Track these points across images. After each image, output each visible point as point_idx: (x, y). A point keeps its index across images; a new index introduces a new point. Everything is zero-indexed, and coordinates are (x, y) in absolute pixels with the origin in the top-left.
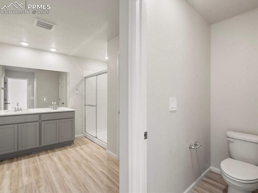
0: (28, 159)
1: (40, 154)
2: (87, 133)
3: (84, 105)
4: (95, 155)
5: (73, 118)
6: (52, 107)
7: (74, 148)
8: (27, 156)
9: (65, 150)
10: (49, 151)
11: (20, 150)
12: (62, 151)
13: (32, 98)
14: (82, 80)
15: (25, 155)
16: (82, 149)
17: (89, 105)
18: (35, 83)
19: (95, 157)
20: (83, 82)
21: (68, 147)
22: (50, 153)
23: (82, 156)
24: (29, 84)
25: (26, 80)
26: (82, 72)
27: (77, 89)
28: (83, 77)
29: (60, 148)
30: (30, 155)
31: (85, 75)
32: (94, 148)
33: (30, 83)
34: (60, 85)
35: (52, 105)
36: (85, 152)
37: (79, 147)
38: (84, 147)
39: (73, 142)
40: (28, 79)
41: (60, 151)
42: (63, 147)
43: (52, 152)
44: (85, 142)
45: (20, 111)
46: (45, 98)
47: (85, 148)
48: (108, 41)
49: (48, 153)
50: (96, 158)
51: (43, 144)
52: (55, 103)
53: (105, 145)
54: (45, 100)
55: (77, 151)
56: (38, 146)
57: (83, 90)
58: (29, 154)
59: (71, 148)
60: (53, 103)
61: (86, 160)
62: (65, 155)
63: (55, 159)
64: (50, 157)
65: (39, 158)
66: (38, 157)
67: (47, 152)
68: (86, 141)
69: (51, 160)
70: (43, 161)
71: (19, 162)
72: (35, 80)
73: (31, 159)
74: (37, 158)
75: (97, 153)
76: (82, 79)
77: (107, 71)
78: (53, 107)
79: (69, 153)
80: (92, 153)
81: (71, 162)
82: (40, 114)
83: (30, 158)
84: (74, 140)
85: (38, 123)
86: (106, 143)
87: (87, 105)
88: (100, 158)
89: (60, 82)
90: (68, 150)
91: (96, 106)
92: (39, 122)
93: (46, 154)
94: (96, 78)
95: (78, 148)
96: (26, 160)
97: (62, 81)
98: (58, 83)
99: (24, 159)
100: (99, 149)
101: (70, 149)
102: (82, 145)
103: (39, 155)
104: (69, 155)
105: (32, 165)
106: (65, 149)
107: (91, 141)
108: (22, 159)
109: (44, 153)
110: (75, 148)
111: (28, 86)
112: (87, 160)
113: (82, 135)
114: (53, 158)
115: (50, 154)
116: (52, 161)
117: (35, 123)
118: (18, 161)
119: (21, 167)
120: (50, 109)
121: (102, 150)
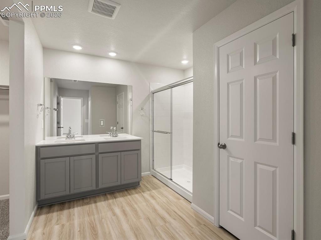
0: (82, 207)
1: (98, 199)
2: (155, 170)
3: (151, 132)
4: (174, 211)
5: (139, 150)
6: (110, 134)
7: (140, 194)
8: (81, 202)
9: (129, 197)
10: (109, 196)
11: (72, 192)
12: (126, 197)
13: (86, 121)
14: (148, 96)
15: (79, 200)
16: (153, 197)
17: (158, 132)
18: (90, 102)
19: (175, 214)
20: (151, 99)
21: (133, 191)
22: (110, 199)
23: (155, 210)
24: (83, 104)
25: (80, 100)
26: (149, 85)
27: (142, 109)
28: (151, 91)
29: (122, 192)
30: (86, 201)
31: (152, 89)
32: (171, 197)
33: (85, 103)
34: (117, 105)
35: (110, 131)
36: (158, 203)
37: (148, 192)
38: (154, 192)
39: (139, 184)
40: (82, 98)
41: (123, 197)
42: (126, 190)
43: (113, 199)
44: (155, 186)
45: (73, 139)
46: (102, 121)
47: (157, 196)
48: (194, 31)
49: (108, 199)
50: (178, 216)
51: (101, 186)
52: (115, 128)
53: (190, 196)
54: (102, 124)
55: (146, 200)
56: (94, 188)
57: (150, 110)
58: (83, 199)
59: (137, 193)
60: (111, 128)
61: (163, 219)
62: (131, 206)
63: (118, 211)
64: (110, 207)
65: (96, 207)
66: (95, 204)
67: (106, 197)
68: (156, 184)
69: (113, 212)
70: (101, 213)
71: (71, 210)
72: (90, 98)
73: (86, 208)
74: (93, 205)
75: (177, 208)
76: (149, 94)
77: (192, 78)
78: (113, 133)
79: (136, 204)
80: (169, 206)
81: (140, 220)
82: (97, 144)
83: (85, 205)
84: (140, 182)
85: (94, 156)
86: (191, 193)
87: (155, 131)
88: (184, 217)
89: (117, 101)
90: (133, 196)
91: (171, 133)
92: (96, 156)
93: (105, 200)
94: (171, 91)
95: (146, 195)
96: (79, 208)
97: (121, 99)
98: (116, 102)
99: (77, 206)
100: (179, 199)
101: (136, 195)
102: (151, 190)
103: (95, 202)
104: (135, 206)
105: (87, 219)
106: (130, 195)
107: (164, 185)
108: (76, 205)
109: (102, 198)
110: (142, 193)
111: (82, 107)
112: (165, 219)
113: (149, 172)
114: (114, 208)
115: (111, 201)
116: (114, 214)
117: (91, 156)
118: (69, 208)
119: (73, 220)
120: (109, 136)
121: (183, 201)
